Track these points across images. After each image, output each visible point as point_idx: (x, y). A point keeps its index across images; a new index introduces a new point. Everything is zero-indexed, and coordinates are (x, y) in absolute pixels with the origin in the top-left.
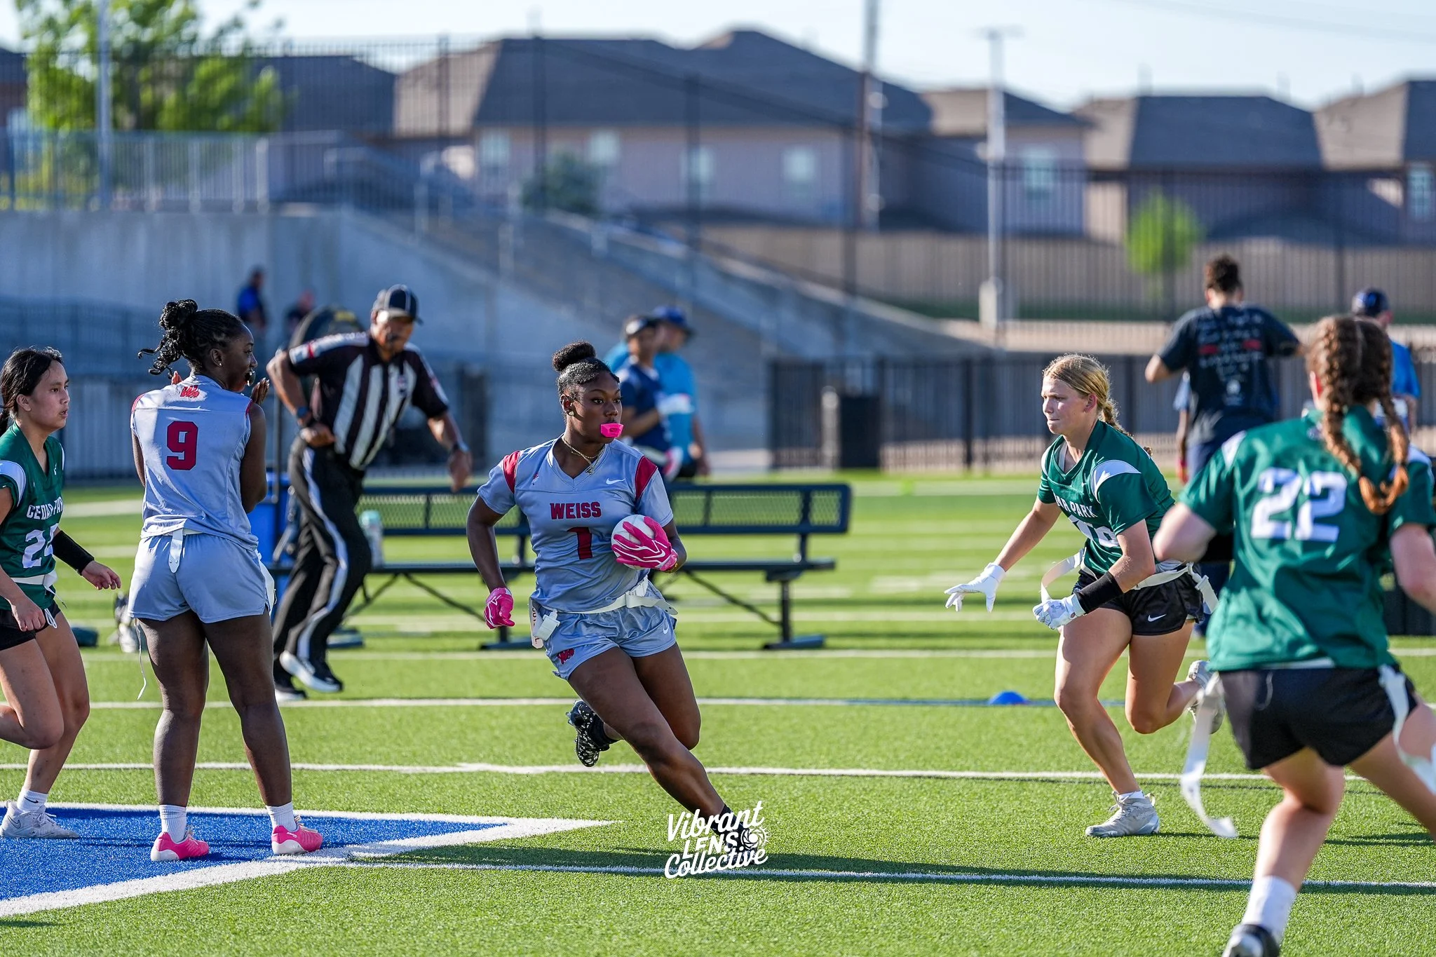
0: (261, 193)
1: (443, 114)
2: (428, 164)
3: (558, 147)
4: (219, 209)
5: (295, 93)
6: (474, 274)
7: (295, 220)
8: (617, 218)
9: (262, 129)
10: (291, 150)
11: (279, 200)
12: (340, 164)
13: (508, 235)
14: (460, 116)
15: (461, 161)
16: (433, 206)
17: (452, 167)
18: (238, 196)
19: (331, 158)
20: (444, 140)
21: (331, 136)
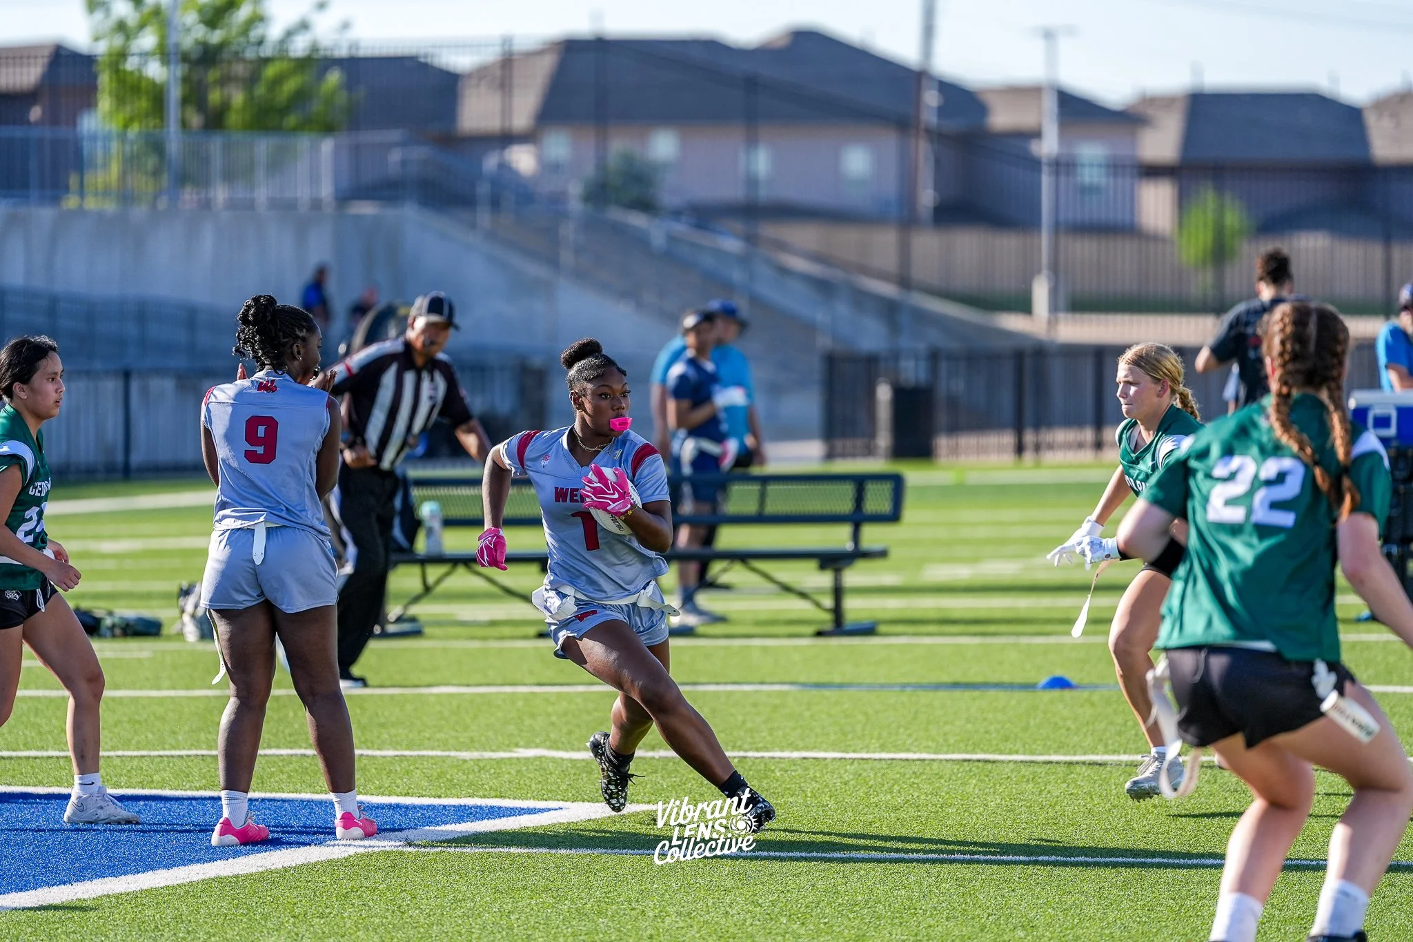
0: (326, 190)
1: (506, 111)
2: (491, 162)
3: (619, 145)
4: (285, 207)
5: (361, 92)
6: (535, 270)
7: (358, 218)
8: (677, 214)
9: (328, 128)
10: (356, 150)
11: (345, 197)
12: (404, 163)
13: (569, 231)
14: (523, 114)
15: (523, 159)
16: (495, 203)
17: (514, 165)
18: (303, 193)
19: (395, 156)
20: (507, 139)
21: (395, 135)
